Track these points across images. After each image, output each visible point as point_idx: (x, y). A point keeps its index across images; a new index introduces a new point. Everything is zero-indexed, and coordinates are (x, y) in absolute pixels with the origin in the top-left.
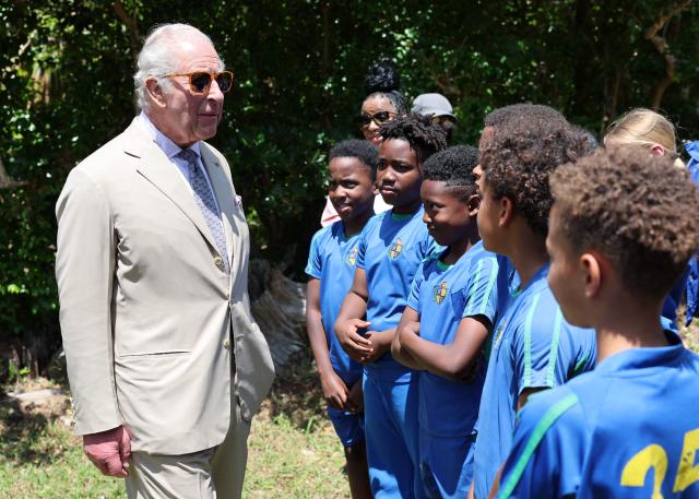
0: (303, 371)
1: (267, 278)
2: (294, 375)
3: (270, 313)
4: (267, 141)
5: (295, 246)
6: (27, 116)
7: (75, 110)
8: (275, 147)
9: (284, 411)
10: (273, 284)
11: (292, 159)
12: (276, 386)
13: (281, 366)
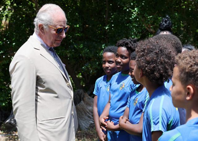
0: (94, 131)
1: (82, 96)
2: (91, 132)
3: (83, 109)
4: (84, 47)
7: (14, 33)
8: (87, 49)
10: (85, 99)
11: (93, 53)
12: (84, 136)
13: (86, 128)
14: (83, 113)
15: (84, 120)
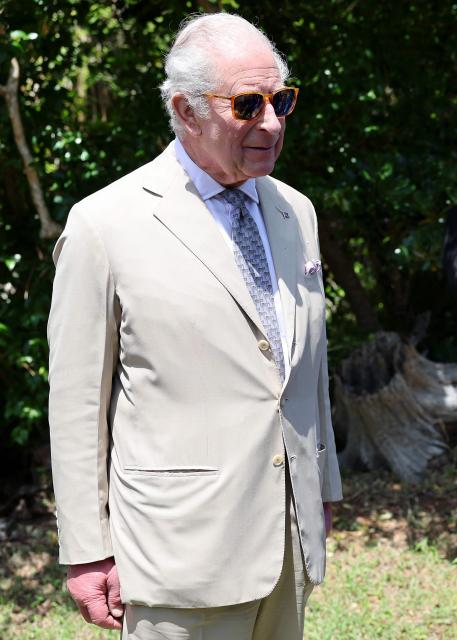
0: (447, 481)
1: (397, 356)
2: (436, 487)
3: (401, 403)
4: (395, 174)
5: (428, 315)
6: (78, 141)
7: (140, 133)
8: (408, 181)
9: (427, 534)
10: (406, 365)
11: (431, 197)
12: (412, 502)
13: (417, 474)
14: (404, 418)
15: (406, 445)
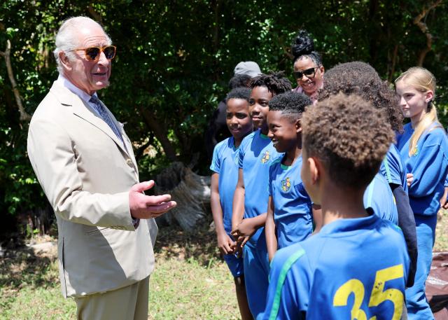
0: (204, 230)
1: (182, 173)
2: (199, 233)
3: (184, 195)
4: (181, 89)
5: (198, 154)
6: (37, 76)
8: (187, 92)
9: (194, 255)
10: (186, 177)
11: (197, 100)
12: (188, 239)
13: (191, 227)
14: (185, 201)
15: (186, 214)
